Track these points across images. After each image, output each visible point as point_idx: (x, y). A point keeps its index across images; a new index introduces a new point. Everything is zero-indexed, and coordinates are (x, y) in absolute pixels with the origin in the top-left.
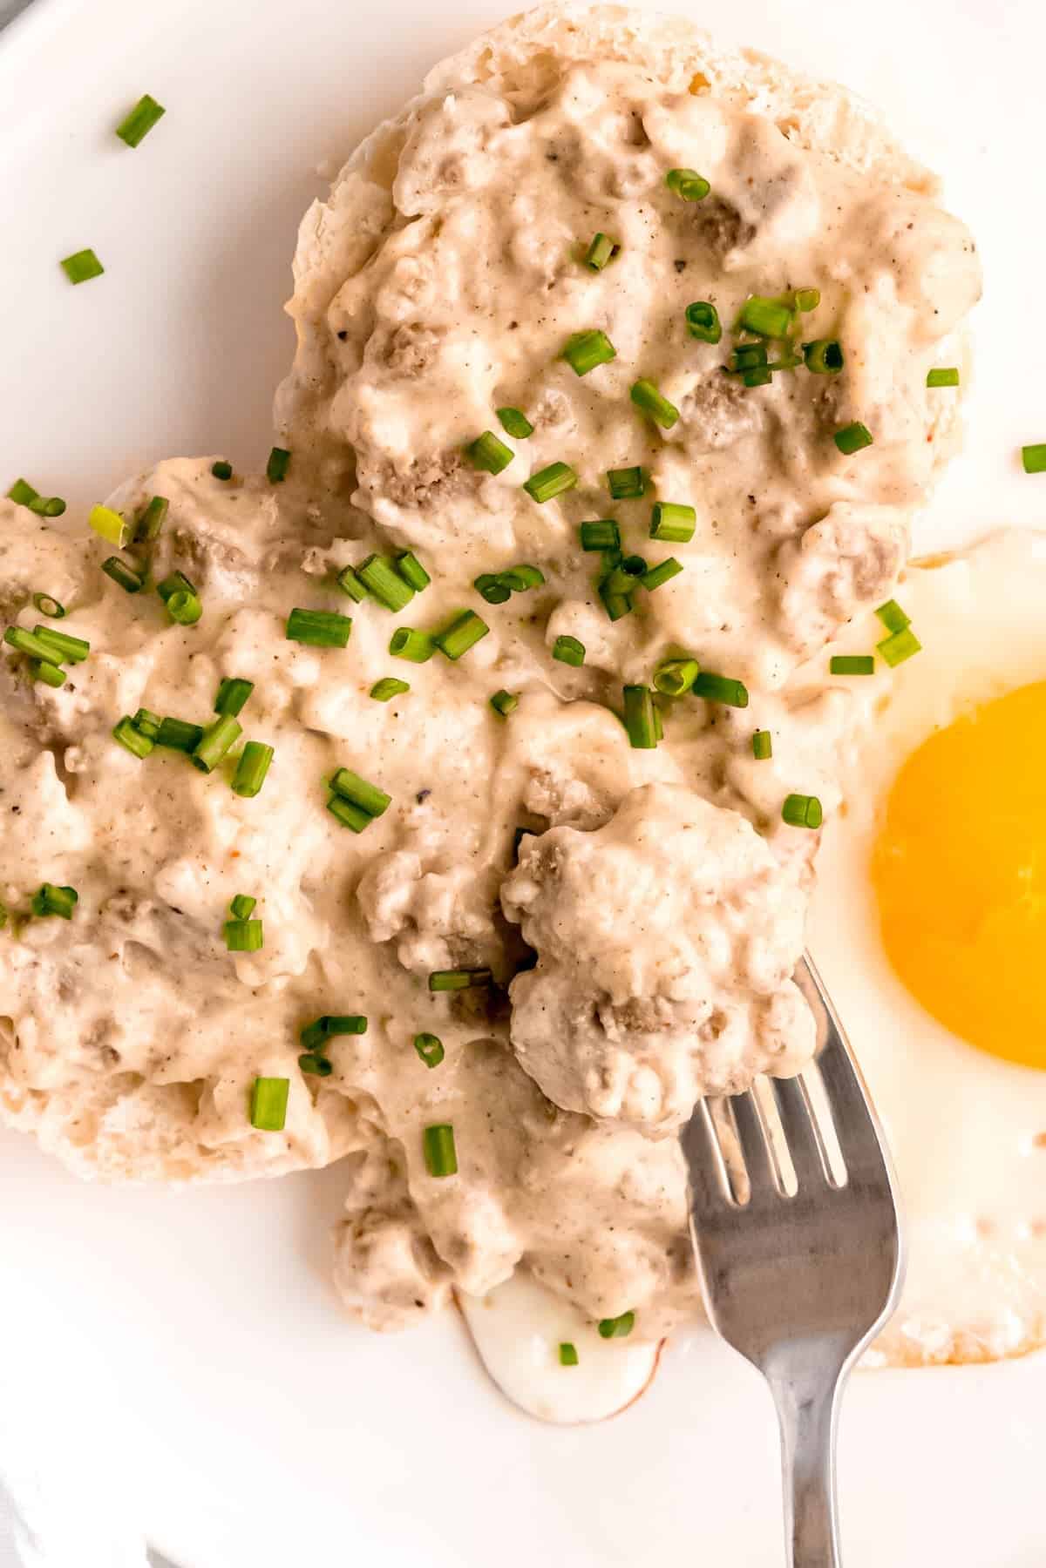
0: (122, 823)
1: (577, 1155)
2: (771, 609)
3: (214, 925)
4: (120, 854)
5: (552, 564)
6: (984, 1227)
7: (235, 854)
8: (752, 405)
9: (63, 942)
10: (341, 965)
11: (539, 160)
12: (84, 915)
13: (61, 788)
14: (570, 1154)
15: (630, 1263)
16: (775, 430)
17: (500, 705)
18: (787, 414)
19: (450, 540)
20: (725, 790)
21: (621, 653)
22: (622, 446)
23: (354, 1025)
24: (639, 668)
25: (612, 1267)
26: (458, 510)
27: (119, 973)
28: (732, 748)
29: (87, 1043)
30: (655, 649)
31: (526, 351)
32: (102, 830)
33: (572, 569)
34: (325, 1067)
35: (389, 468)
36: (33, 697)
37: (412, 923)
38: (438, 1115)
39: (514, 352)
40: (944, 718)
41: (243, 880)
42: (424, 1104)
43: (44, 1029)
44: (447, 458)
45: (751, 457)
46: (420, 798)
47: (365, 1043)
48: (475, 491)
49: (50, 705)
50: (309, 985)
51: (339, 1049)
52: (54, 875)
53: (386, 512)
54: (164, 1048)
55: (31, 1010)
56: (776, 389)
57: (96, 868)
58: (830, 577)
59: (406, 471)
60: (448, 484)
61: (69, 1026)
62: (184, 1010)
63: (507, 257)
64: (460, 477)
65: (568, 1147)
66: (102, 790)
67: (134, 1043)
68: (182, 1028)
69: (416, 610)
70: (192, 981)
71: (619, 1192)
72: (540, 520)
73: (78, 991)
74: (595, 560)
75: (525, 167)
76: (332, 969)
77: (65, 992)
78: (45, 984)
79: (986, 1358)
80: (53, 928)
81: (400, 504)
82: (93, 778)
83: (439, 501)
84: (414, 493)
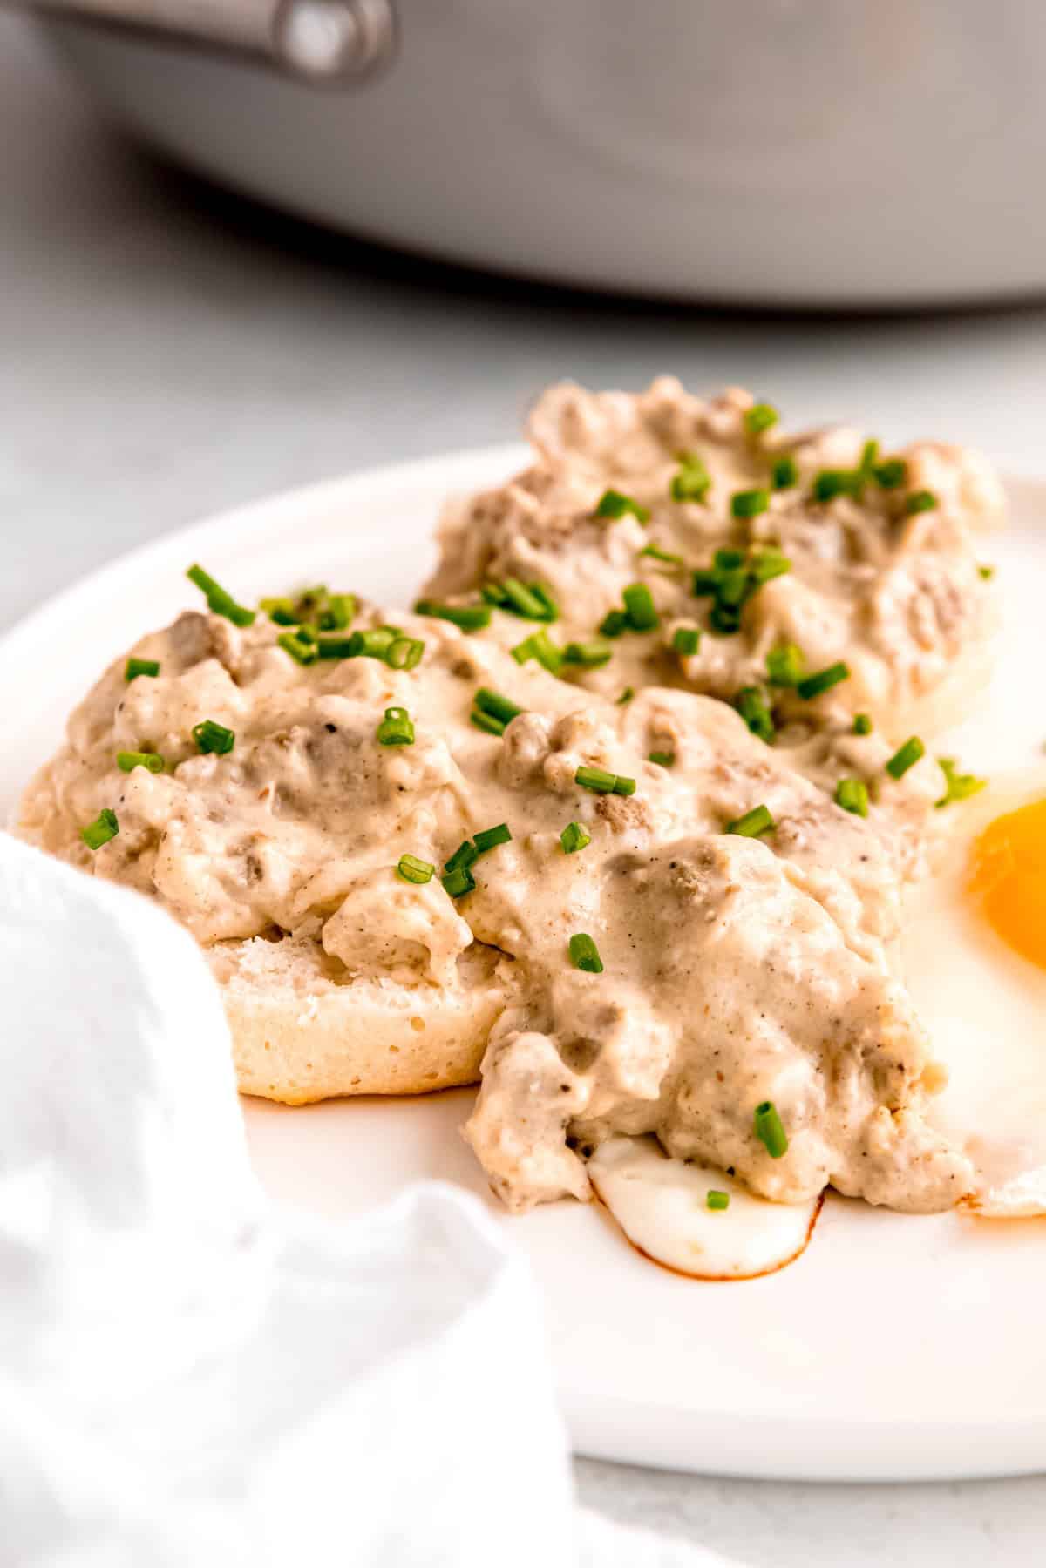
0: (281, 695)
1: (720, 920)
2: (865, 618)
3: (367, 733)
4: (277, 711)
5: (667, 614)
7: (388, 695)
9: (218, 777)
12: (240, 752)
14: (712, 920)
15: (778, 1050)
19: (578, 585)
20: (832, 760)
21: (731, 662)
23: (498, 837)
24: (750, 670)
25: (763, 1052)
26: (585, 556)
28: (835, 733)
29: (233, 852)
30: (765, 643)
32: (262, 702)
33: (685, 614)
35: (528, 522)
43: (192, 832)
47: (508, 856)
48: (600, 542)
49: (220, 628)
50: (453, 830)
51: (481, 870)
53: (522, 549)
54: (306, 871)
58: (913, 600)
59: (541, 523)
60: (577, 535)
61: (217, 840)
64: (590, 532)
65: (711, 913)
66: (264, 680)
70: (338, 822)
71: (769, 966)
73: (227, 818)
74: (707, 604)
76: (476, 808)
77: (215, 817)
78: (196, 802)
80: (207, 765)
81: (535, 544)
82: (256, 672)
83: (569, 545)
84: (550, 538)
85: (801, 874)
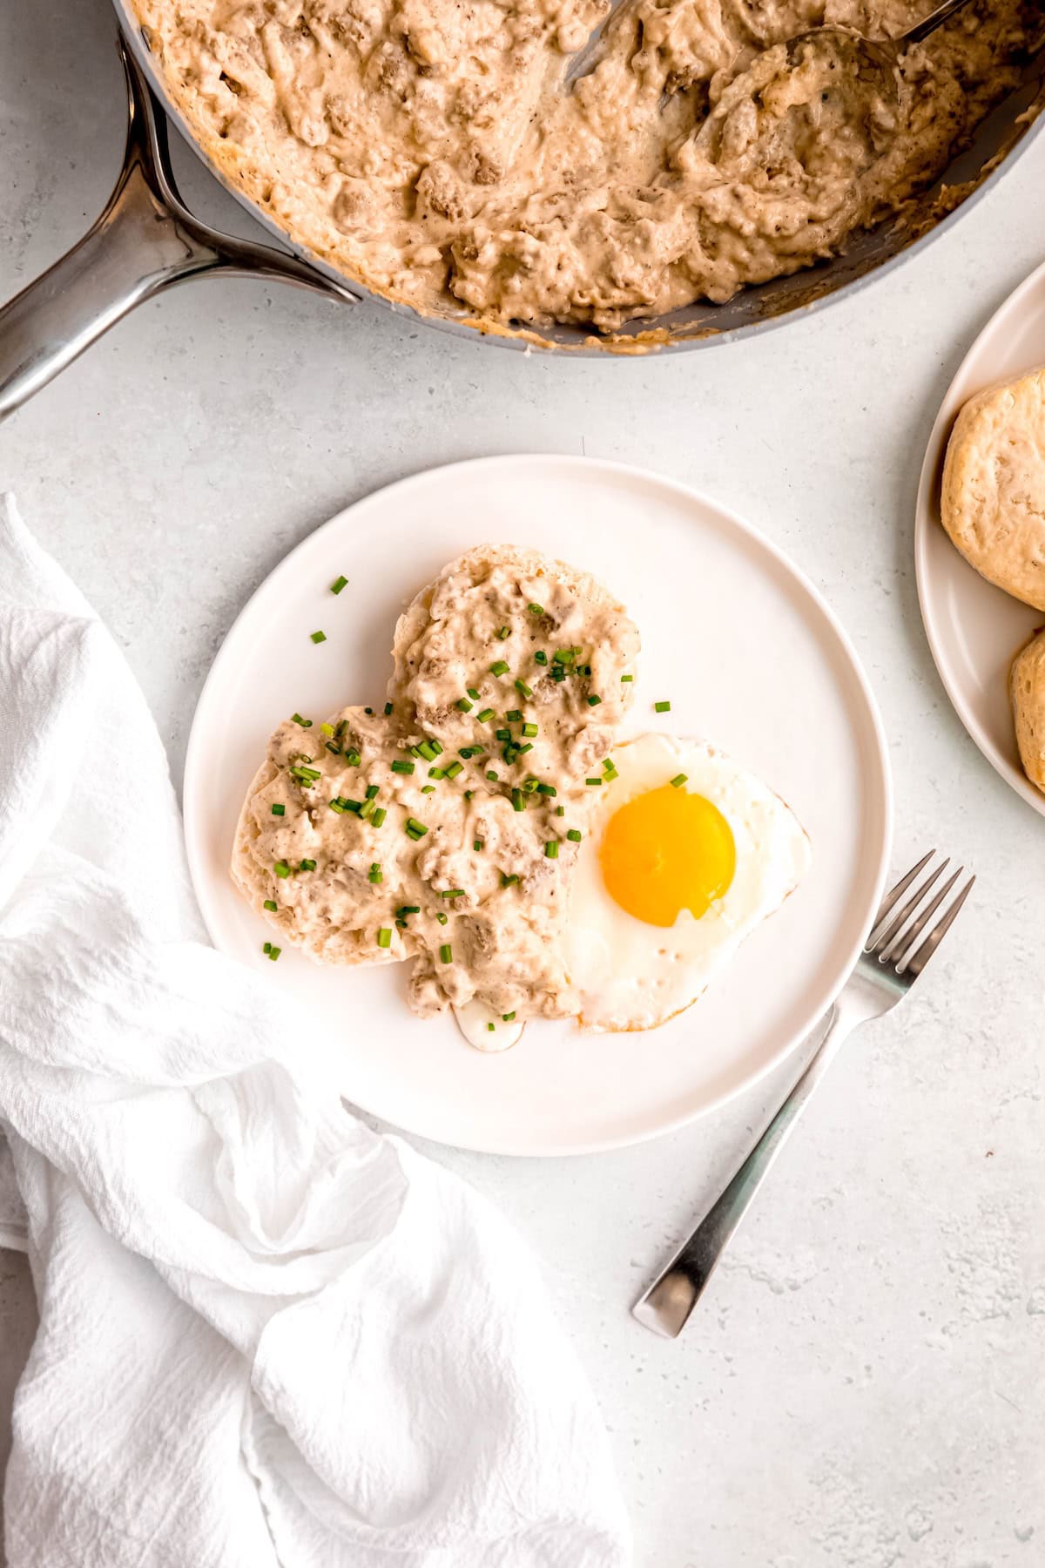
0: (332, 837)
1: (492, 960)
2: (565, 761)
3: (365, 874)
4: (331, 848)
5: (487, 745)
6: (640, 983)
7: (373, 849)
8: (559, 688)
9: (311, 880)
10: (411, 888)
11: (483, 600)
12: (319, 870)
13: (310, 824)
15: (513, 994)
16: (566, 697)
17: (468, 795)
18: (571, 692)
19: (450, 736)
20: (547, 828)
21: (511, 778)
22: (512, 703)
23: (416, 910)
24: (517, 783)
25: (507, 996)
26: (452, 725)
27: (331, 891)
28: (550, 812)
29: (320, 916)
30: (523, 776)
31: (477, 667)
32: (325, 840)
33: (494, 747)
34: (405, 925)
35: (428, 710)
36: (300, 792)
37: (436, 874)
38: (446, 942)
39: (473, 669)
40: (627, 800)
41: (376, 858)
42: (440, 938)
43: (304, 911)
44: (449, 707)
45: (558, 707)
46: (439, 829)
47: (419, 916)
48: (459, 718)
49: (306, 794)
50: (399, 896)
51: (409, 919)
52: (308, 856)
53: (427, 726)
54: (347, 918)
55: (299, 904)
56: (567, 683)
57: (323, 854)
58: (586, 750)
59: (434, 712)
60: (449, 716)
61: (313, 910)
62: (354, 904)
63: (471, 635)
64: (454, 714)
66: (325, 826)
67: (336, 916)
68: (353, 911)
69: (438, 761)
70: (357, 894)
72: (482, 729)
73: (317, 897)
74: (502, 743)
75: (478, 603)
76: (408, 891)
77: (312, 898)
78: (305, 895)
79: (641, 1029)
80: (308, 874)
81: (432, 723)
82: (322, 821)
83: (446, 722)
84: (437, 719)
85: (526, 916)
